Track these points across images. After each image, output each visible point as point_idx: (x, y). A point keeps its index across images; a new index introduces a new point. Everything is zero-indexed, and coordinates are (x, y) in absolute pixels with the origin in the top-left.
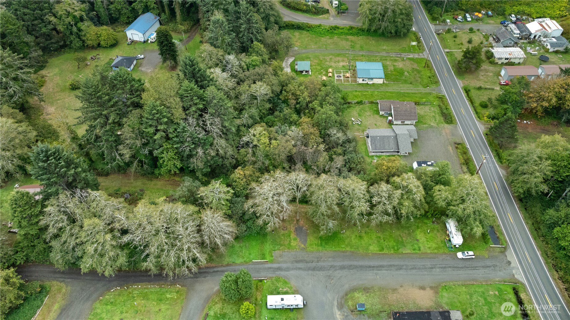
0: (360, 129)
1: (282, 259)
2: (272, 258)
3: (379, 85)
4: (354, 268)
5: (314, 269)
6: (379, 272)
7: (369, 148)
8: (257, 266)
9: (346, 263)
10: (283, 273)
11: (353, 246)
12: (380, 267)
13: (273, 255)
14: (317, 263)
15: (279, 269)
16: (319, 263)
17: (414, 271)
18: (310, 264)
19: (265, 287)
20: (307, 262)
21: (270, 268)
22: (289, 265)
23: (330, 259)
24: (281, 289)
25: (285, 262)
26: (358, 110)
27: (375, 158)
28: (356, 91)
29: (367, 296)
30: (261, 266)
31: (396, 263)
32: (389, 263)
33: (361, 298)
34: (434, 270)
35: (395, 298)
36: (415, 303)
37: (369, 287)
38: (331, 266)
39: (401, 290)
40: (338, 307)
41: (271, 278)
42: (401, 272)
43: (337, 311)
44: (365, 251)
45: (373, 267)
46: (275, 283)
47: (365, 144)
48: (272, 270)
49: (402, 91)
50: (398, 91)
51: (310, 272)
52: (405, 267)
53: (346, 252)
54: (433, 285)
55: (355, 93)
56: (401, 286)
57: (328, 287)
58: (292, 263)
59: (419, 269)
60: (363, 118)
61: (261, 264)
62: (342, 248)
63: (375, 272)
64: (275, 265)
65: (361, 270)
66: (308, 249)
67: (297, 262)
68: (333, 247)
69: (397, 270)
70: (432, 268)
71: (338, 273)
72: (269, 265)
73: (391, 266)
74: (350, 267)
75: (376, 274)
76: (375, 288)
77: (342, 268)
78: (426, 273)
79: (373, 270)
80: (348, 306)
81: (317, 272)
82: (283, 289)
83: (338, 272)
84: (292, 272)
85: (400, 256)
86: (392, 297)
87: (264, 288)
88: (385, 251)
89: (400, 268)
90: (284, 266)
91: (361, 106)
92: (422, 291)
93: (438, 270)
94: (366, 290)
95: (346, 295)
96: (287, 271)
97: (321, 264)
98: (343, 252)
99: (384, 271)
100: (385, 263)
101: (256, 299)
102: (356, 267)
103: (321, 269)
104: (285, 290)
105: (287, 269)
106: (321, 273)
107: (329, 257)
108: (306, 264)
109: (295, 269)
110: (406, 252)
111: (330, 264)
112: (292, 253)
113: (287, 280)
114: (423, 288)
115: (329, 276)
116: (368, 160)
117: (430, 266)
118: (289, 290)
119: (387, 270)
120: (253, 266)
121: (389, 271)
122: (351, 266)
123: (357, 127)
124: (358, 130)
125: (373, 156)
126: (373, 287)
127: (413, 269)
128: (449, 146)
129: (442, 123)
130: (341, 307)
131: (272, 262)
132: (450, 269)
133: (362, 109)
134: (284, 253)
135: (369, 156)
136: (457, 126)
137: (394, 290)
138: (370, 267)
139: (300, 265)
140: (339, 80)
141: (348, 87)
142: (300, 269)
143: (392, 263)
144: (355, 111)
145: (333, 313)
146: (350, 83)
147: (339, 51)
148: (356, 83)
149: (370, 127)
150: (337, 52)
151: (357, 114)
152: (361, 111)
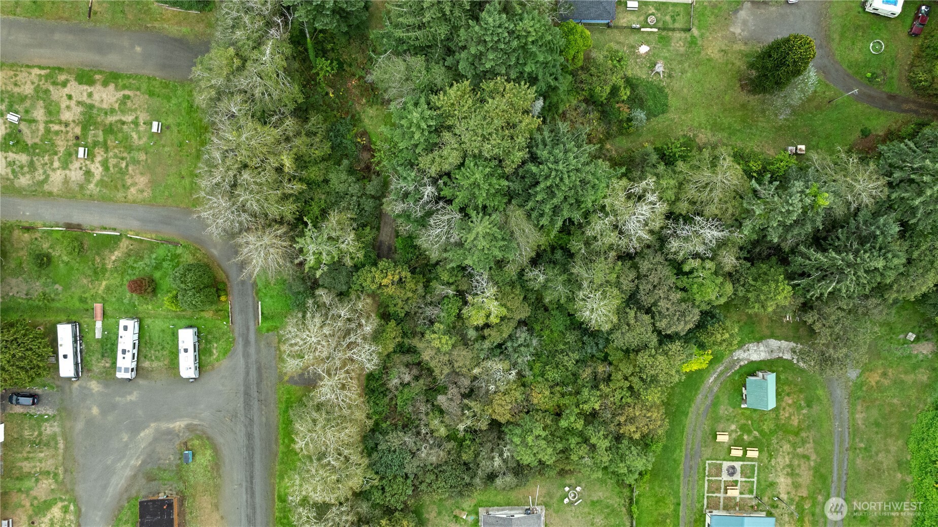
0: (551, 498)
1: (262, 346)
2: (264, 329)
4: (249, 453)
5: (247, 394)
6: (244, 490)
7: (498, 510)
8: (251, 309)
9: (257, 443)
10: (240, 348)
11: (287, 456)
12: (251, 492)
13: (270, 333)
14: (256, 400)
15: (247, 343)
16: (256, 402)
18: (255, 389)
19: (219, 322)
20: (258, 384)
21: (248, 329)
22: (253, 357)
23: (264, 419)
24: (215, 345)
25: (258, 351)
26: (610, 501)
27: (471, 518)
28: (679, 504)
29: (206, 466)
30: (251, 315)
31: (259, 517)
32: (258, 506)
33: (204, 458)
35: (205, 505)
37: (221, 471)
38: (251, 420)
39: (216, 516)
40: (191, 424)
41: (233, 331)
42: (244, 521)
43: (185, 423)
44: (278, 473)
45: (252, 483)
46: (226, 337)
47: (509, 504)
48: (245, 332)
51: (242, 389)
53: (276, 445)
55: (671, 500)
56: (222, 518)
57: (219, 413)
58: (257, 362)
60: (586, 510)
61: (254, 315)
62: (284, 438)
63: (244, 484)
64: (252, 337)
65: (246, 464)
66: (281, 386)
67: (259, 370)
68: (284, 426)
69: (247, 516)
71: (240, 430)
72: (252, 328)
73: (254, 508)
74: (250, 448)
75: (240, 485)
76: (219, 480)
77: (250, 436)
79: (247, 481)
80: (192, 439)
81: (242, 400)
82: (216, 348)
83: (243, 429)
84: (242, 362)
86: (205, 502)
87: (217, 322)
89: (251, 520)
90: (252, 350)
91: (624, 509)
94: (216, 465)
95: (208, 438)
96: (244, 356)
97: (256, 405)
98: (277, 439)
99: (244, 497)
100: (258, 500)
102: (251, 456)
103: (248, 405)
104: (215, 352)
105: (246, 355)
106: (241, 404)
107: (267, 418)
108: (255, 382)
109: (247, 366)
111: (255, 418)
112: (274, 362)
113: (229, 354)
115: (236, 417)
116: (467, 504)
118: (214, 357)
119: (247, 501)
120: (251, 303)
121: (245, 503)
122: (253, 449)
123: (559, 494)
124: (550, 495)
125: (477, 514)
126: (220, 476)
130: (189, 428)
131: (258, 331)
133: (613, 511)
134: (273, 349)
135: (477, 506)
137: (216, 507)
138: (252, 477)
139: (253, 373)
140: (719, 469)
141: (693, 489)
142: (247, 373)
143: (258, 511)
144: (607, 494)
145: (181, 417)
146: (706, 495)
147: (840, 479)
148: (705, 507)
149: (557, 519)
150: (835, 475)
151: (595, 499)
152: (608, 507)
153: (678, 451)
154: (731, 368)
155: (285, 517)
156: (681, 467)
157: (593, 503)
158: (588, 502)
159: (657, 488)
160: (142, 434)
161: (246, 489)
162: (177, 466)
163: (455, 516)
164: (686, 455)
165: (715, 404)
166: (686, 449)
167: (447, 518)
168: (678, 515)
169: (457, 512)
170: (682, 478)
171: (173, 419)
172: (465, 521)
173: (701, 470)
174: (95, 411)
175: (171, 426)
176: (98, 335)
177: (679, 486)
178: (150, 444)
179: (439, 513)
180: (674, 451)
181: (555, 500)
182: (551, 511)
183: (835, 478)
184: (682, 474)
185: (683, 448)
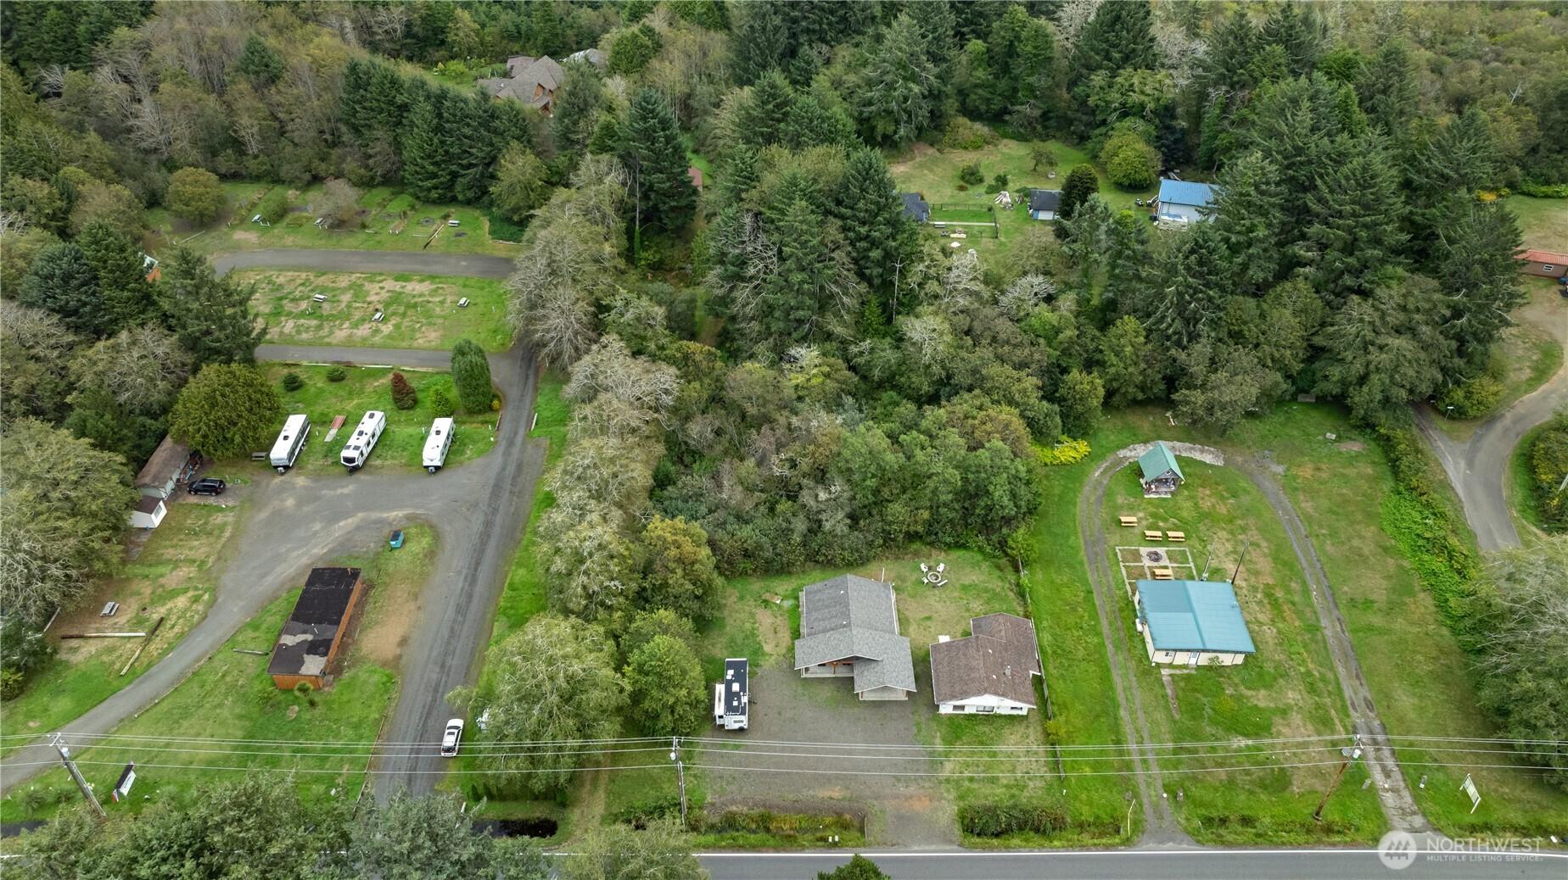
0: (903, 581)
2: (535, 436)
3: (1138, 652)
4: (482, 540)
5: (497, 486)
6: (462, 577)
8: (524, 419)
9: (496, 531)
10: (500, 449)
12: (473, 580)
13: (542, 437)
14: (508, 491)
15: (511, 443)
16: (507, 494)
17: (446, 633)
18: (510, 482)
20: (514, 478)
21: (516, 434)
22: (515, 456)
23: (513, 509)
24: (470, 447)
26: (990, 586)
27: (788, 603)
28: (1090, 592)
29: (417, 554)
30: (523, 423)
31: (474, 607)
32: (476, 595)
33: (418, 545)
34: (438, 670)
35: (399, 594)
36: (377, 623)
37: (436, 559)
38: (495, 509)
39: (412, 606)
40: (413, 514)
41: (496, 436)
42: (451, 612)
43: (405, 512)
45: (476, 569)
46: (486, 440)
48: (512, 436)
49: (1122, 713)
50: (1121, 698)
51: (492, 482)
52: (460, 618)
53: (521, 533)
54: (403, 661)
56: (419, 608)
57: (454, 503)
58: (518, 460)
59: (448, 643)
60: (956, 594)
61: (527, 423)
63: (464, 571)
64: (519, 440)
65: (474, 551)
67: (519, 467)
69: (458, 605)
70: (443, 666)
71: (478, 518)
72: (522, 432)
73: (470, 597)
74: (485, 536)
75: (459, 572)
76: (430, 567)
77: (488, 524)
78: (435, 653)
79: (469, 568)
80: (408, 528)
81: (488, 492)
82: (471, 449)
83: (482, 517)
84: (499, 460)
85: (489, 616)
88: (506, 592)
89: (461, 610)
90: (515, 451)
91: (1011, 593)
92: (398, 639)
93: (434, 676)
94: (431, 555)
95: (431, 527)
96: (504, 454)
97: (506, 496)
99: (460, 585)
100: (479, 588)
101: (464, 423)
102: (483, 543)
103: (495, 496)
104: (468, 452)
105: (507, 453)
106: (486, 495)
107: (517, 508)
108: (511, 476)
109: (505, 463)
110: (495, 628)
111: (501, 508)
112: (540, 459)
113: (485, 454)
114: (403, 642)
115: (476, 506)
116: (782, 589)
117: (447, 664)
118: (467, 456)
119: (462, 589)
120: (525, 415)
121: (458, 591)
122: (489, 536)
123: (914, 577)
124: (901, 578)
125: (797, 598)
126: (433, 564)
127: (452, 631)
128: (848, 794)
129: (961, 798)
130: (409, 518)
131: (529, 435)
132: (430, 699)
133: (995, 595)
134: (543, 449)
135: (796, 591)
136: (956, 847)
137: (416, 597)
138: (478, 564)
139: (511, 469)
140: (1137, 556)
141: (1106, 575)
142: (504, 469)
143: (475, 600)
144: (982, 578)
145: (401, 507)
146: (1127, 581)
147: (1312, 565)
148: (1130, 593)
149: (915, 605)
150: (1303, 561)
151: (967, 583)
152: (986, 591)
153: (1073, 538)
154: (1118, 465)
155: (511, 608)
156: (1082, 553)
157: (965, 588)
158: (958, 586)
159: (1054, 576)
160: (341, 524)
161: (466, 578)
162: (377, 554)
163: (765, 601)
164: (1086, 542)
165: (1108, 494)
166: (1084, 536)
167: (752, 603)
168: (1094, 604)
169: (767, 596)
170: (1086, 565)
171: (393, 509)
172: (779, 606)
173: (1111, 556)
174: (290, 502)
175: (385, 515)
176: (328, 439)
177: (1084, 573)
178: (349, 533)
179: (742, 598)
180: (1068, 537)
181: (909, 584)
182: (905, 595)
183: (1305, 565)
184: (1085, 559)
185: (1080, 535)
